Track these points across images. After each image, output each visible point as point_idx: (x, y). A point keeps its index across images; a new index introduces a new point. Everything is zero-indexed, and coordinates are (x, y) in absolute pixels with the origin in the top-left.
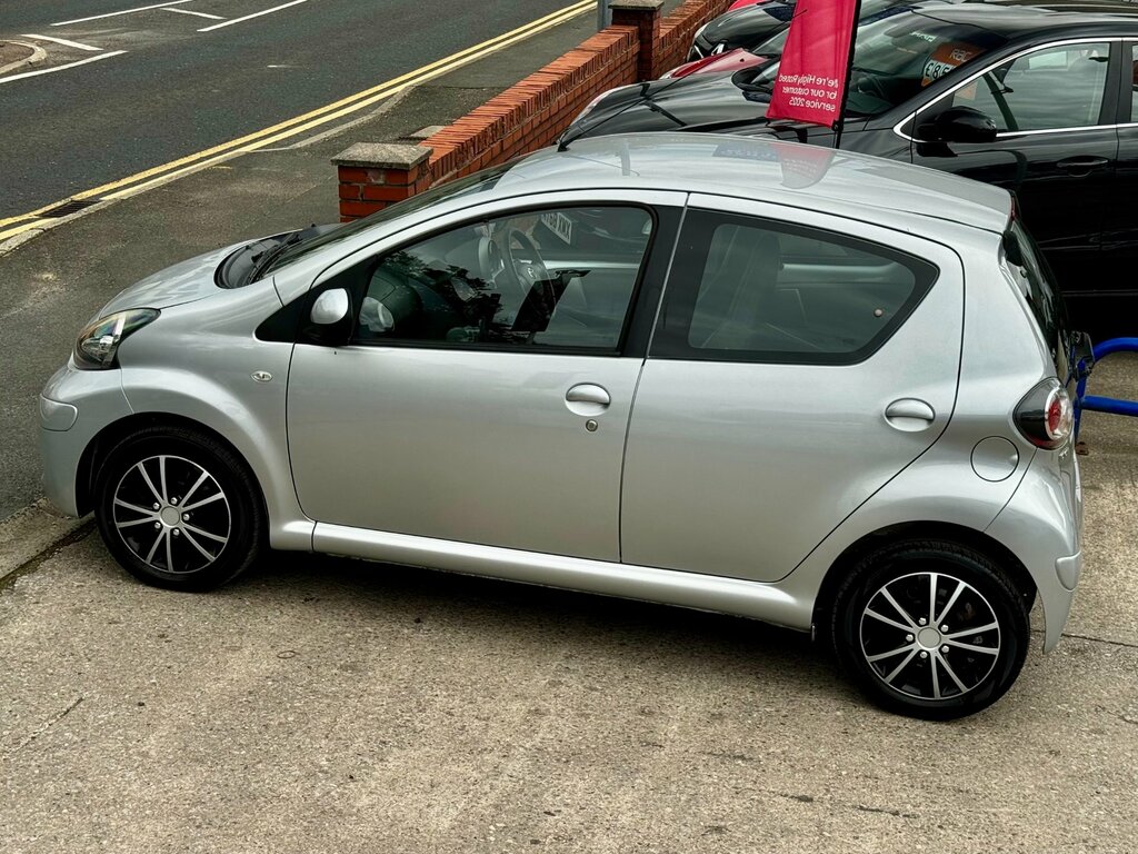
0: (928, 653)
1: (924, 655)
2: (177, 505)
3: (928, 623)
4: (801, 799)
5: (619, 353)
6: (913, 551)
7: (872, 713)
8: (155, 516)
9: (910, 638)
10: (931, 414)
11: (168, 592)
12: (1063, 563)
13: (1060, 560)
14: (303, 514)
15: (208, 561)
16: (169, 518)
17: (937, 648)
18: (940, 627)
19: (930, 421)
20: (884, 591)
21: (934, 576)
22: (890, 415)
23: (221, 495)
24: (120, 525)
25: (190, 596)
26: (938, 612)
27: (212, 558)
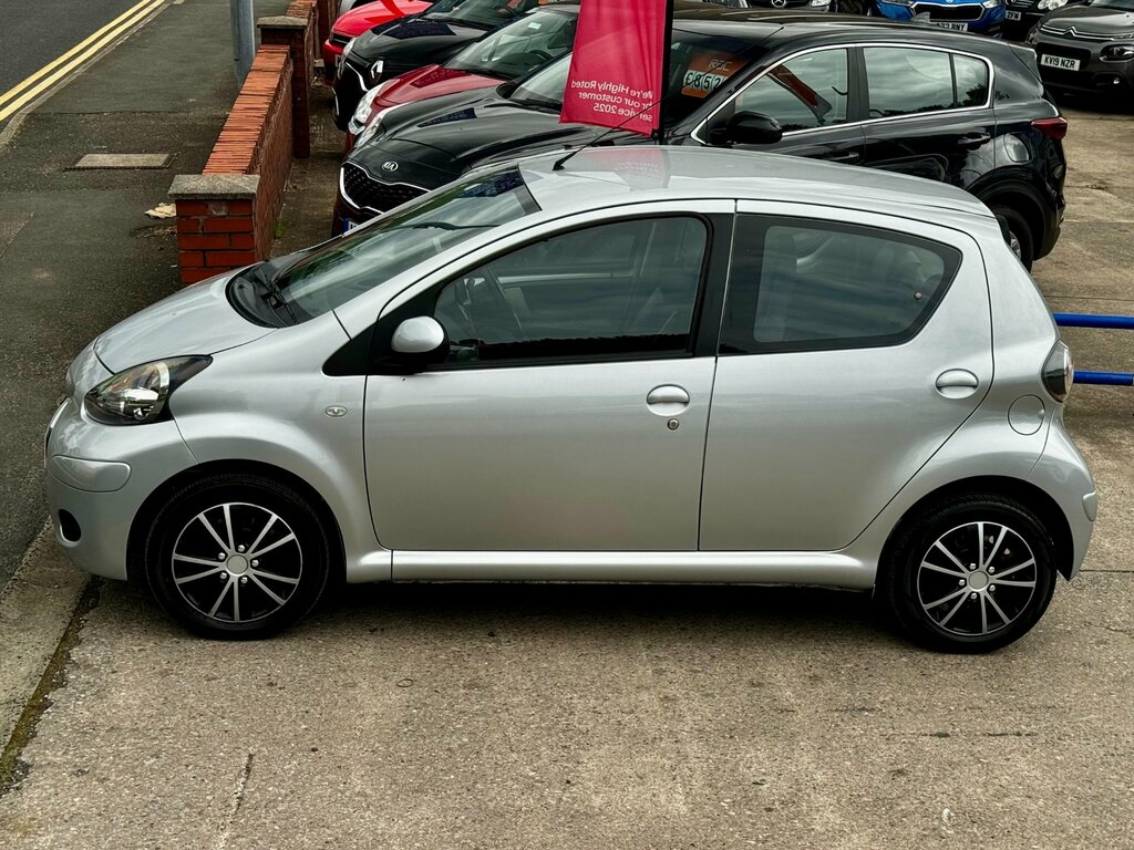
0: (978, 594)
1: (974, 596)
2: (244, 552)
3: (977, 567)
4: (940, 735)
5: (691, 354)
6: (961, 505)
7: (930, 656)
8: (221, 566)
9: (962, 582)
10: (975, 381)
11: (234, 643)
12: (1089, 498)
13: (1085, 497)
14: (380, 545)
15: (278, 605)
16: (236, 567)
17: (985, 588)
18: (988, 569)
19: (974, 387)
20: (938, 543)
21: (981, 525)
22: (940, 387)
23: (292, 536)
24: (179, 581)
25: (260, 644)
26: (986, 556)
27: (282, 602)
